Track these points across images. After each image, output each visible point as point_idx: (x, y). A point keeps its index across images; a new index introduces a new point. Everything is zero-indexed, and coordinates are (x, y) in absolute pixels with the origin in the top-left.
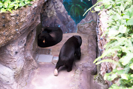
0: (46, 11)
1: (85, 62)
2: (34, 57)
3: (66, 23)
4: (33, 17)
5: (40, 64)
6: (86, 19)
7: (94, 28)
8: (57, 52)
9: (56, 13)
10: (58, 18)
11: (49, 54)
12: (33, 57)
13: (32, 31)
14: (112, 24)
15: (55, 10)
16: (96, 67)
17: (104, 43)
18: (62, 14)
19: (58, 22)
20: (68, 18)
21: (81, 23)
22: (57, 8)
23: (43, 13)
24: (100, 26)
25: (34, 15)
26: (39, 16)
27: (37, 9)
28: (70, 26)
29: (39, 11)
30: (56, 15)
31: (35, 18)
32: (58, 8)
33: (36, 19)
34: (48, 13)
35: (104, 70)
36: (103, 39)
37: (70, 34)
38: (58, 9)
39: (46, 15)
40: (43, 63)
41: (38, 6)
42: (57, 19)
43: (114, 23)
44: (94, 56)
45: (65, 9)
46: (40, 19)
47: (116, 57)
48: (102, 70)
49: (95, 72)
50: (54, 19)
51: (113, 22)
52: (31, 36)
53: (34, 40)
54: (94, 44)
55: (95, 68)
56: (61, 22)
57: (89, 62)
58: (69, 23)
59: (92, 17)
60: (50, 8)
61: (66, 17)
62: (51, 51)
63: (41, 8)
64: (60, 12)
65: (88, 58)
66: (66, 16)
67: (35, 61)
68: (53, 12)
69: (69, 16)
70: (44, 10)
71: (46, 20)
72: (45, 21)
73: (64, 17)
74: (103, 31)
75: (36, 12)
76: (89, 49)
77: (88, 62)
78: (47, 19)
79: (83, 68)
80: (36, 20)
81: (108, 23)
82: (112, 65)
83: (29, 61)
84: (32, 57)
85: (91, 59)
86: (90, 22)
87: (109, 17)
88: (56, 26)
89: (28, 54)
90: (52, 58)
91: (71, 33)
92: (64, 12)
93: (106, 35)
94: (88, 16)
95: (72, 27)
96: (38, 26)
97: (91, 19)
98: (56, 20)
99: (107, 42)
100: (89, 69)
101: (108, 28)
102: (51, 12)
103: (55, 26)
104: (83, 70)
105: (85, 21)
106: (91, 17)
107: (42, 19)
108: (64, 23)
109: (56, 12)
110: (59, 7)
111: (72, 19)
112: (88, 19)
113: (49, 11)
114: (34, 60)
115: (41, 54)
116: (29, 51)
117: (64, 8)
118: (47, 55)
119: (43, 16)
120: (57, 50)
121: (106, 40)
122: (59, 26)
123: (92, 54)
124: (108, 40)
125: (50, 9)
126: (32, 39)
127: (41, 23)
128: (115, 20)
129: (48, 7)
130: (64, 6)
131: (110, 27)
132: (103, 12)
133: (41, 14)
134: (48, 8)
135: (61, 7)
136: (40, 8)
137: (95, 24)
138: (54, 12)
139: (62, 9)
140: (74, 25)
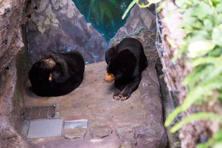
0: (34, 18)
1: (138, 125)
2: (18, 128)
3: (83, 41)
4: (5, 34)
5: (35, 142)
6: (129, 27)
7: (148, 46)
8: (72, 109)
9: (57, 21)
10: (63, 32)
11: (53, 116)
12: (16, 128)
13: (7, 68)
14: (195, 29)
15: (54, 15)
16: (166, 132)
17: (180, 74)
18: (73, 22)
19: (64, 40)
20: (86, 30)
21: (117, 36)
22: (58, 10)
23: (27, 23)
24: (165, 36)
25: (6, 31)
26: (19, 31)
27: (12, 15)
28: (93, 46)
29: (18, 20)
30: (57, 26)
31: (10, 38)
32: (60, 8)
33: (13, 39)
34: (40, 24)
35: (189, 136)
36: (178, 66)
37: (96, 64)
38: (62, 12)
39: (35, 29)
40: (41, 140)
41: (12, 8)
42: (61, 35)
43: (198, 25)
44: (156, 107)
45: (77, 9)
46: (21, 39)
47: (216, 104)
48: (183, 139)
49: (166, 144)
50: (54, 35)
51: (196, 22)
52: (5, 82)
53: (13, 89)
54: (152, 82)
55: (163, 136)
56: (71, 40)
57: (147, 125)
58: (90, 39)
59: (142, 21)
60: (42, 10)
61: (82, 29)
62: (57, 109)
63: (22, 12)
64: (67, 18)
65: (145, 114)
66: (82, 25)
67: (23, 138)
68: (51, 20)
69: (89, 24)
70: (29, 16)
71: (37, 39)
72: (35, 43)
73: (77, 28)
74: (173, 46)
75: (11, 22)
76: (144, 93)
77: (145, 123)
78: (39, 37)
79: (136, 139)
80: (14, 42)
81: (183, 28)
82: (208, 124)
83: (6, 141)
84: (12, 131)
85: (152, 115)
86: (137, 31)
87: (182, 13)
88: (62, 50)
89: (3, 124)
90: (61, 126)
91: (98, 61)
92: (75, 17)
93: (184, 54)
94: (132, 20)
95: (99, 47)
96: (19, 54)
97: (138, 25)
98: (59, 36)
99: (189, 72)
100: (150, 140)
101: (185, 38)
102: (45, 19)
103: (58, 50)
104: (136, 144)
105: (125, 30)
106: (138, 20)
107: (26, 38)
108: (79, 41)
109: (58, 18)
110: (62, 6)
111: (96, 31)
112: (133, 25)
113: (42, 17)
114: (20, 137)
115: (33, 119)
116: (4, 117)
117: (75, 7)
118: (48, 120)
119: (29, 32)
120: (70, 105)
121: (183, 67)
122: (69, 50)
123: (152, 104)
124: (190, 65)
125: (43, 13)
126: (8, 87)
127: (26, 47)
128: (200, 18)
129: (36, 8)
130: (73, 3)
131: (191, 35)
132: (167, 5)
133: (23, 27)
134: (38, 11)
135: (67, 6)
136: (18, 13)
137: (149, 37)
138: (53, 20)
139: (71, 10)
140: (103, 44)
